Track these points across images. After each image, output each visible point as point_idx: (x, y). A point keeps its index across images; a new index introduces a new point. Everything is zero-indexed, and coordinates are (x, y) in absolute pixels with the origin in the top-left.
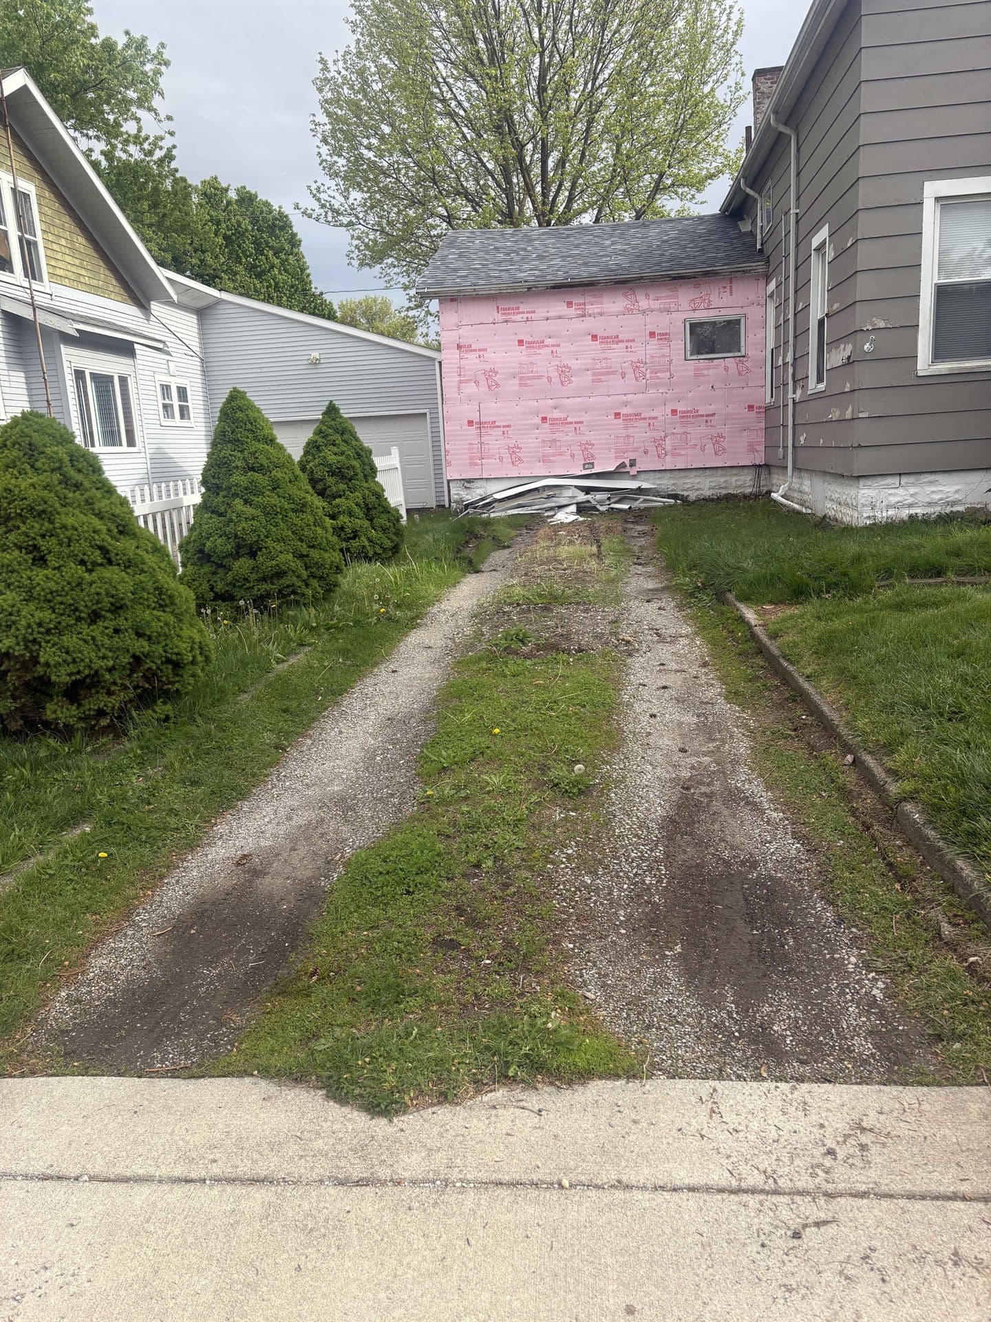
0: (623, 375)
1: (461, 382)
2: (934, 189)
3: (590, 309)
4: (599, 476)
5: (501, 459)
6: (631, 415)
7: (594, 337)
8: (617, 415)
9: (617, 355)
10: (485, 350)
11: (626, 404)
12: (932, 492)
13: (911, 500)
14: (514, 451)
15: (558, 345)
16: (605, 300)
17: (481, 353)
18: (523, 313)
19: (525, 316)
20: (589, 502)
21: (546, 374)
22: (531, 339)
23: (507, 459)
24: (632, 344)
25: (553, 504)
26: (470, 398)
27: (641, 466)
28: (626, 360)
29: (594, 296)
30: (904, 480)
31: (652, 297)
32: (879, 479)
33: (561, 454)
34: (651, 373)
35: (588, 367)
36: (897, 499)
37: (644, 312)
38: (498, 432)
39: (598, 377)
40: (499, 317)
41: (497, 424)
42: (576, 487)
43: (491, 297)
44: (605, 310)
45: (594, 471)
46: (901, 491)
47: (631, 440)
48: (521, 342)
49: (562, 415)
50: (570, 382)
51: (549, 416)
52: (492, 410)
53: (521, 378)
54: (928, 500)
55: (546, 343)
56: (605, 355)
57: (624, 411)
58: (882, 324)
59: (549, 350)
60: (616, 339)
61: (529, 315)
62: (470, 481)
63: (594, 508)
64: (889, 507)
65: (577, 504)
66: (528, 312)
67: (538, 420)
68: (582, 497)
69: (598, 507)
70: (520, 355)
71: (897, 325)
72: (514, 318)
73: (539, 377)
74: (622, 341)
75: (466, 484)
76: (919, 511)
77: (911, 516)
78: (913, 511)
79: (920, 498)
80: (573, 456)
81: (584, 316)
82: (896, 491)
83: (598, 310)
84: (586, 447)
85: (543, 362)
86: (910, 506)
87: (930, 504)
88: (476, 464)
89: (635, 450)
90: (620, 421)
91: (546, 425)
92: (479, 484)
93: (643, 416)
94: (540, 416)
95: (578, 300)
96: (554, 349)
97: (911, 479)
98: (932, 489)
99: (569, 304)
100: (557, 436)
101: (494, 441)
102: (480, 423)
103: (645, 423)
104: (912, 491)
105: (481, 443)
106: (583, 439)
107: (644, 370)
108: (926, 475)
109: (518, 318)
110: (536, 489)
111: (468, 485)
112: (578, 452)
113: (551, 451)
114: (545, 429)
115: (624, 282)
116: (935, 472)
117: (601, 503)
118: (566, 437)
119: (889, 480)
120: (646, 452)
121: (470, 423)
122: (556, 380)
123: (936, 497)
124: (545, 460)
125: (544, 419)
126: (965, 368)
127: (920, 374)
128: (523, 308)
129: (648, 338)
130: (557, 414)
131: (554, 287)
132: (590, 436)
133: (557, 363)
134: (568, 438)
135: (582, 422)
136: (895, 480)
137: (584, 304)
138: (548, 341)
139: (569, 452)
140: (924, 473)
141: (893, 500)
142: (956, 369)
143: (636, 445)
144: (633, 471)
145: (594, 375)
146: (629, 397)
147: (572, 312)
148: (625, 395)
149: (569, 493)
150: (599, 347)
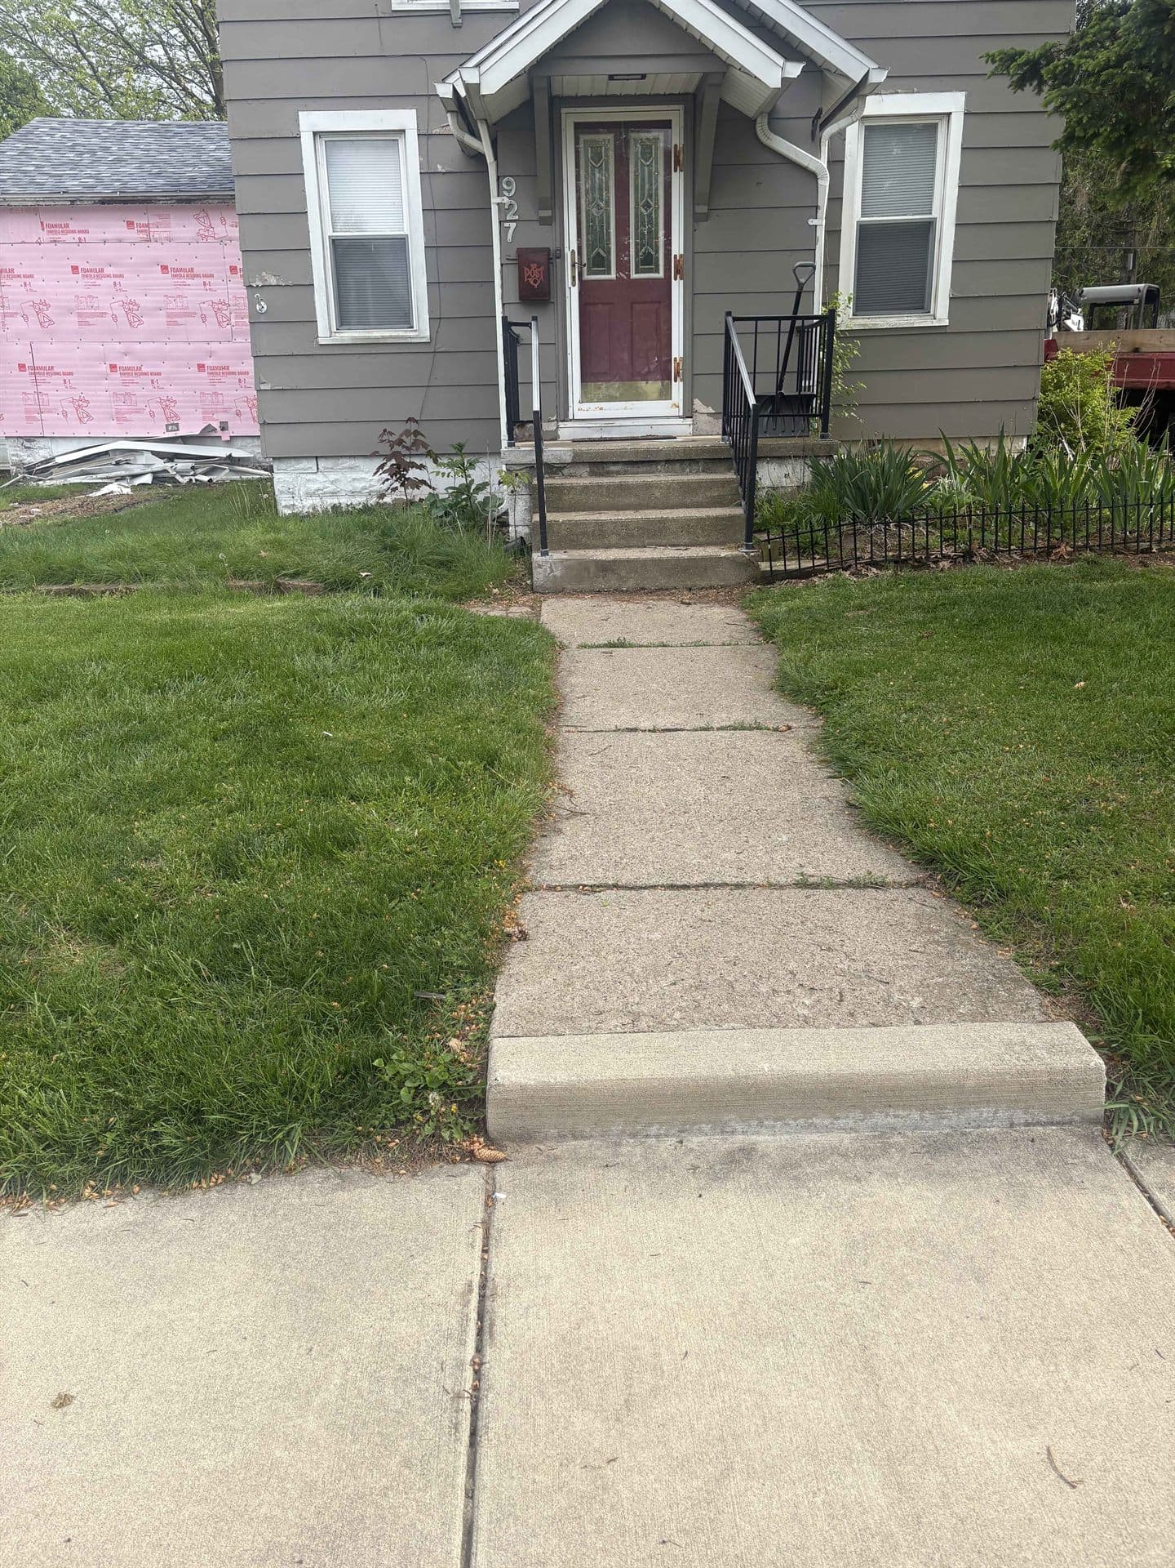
0: (204, 318)
1: (5, 315)
2: (311, 121)
3: (157, 232)
4: (185, 440)
5: (65, 414)
6: (217, 368)
7: (164, 268)
8: (201, 367)
9: (193, 293)
10: (31, 276)
11: (211, 354)
12: (354, 479)
13: (332, 488)
14: (80, 404)
15: (121, 276)
16: (173, 222)
17: (27, 280)
18: (73, 232)
19: (77, 236)
20: (165, 471)
21: (110, 312)
22: (87, 266)
23: (73, 415)
24: (212, 281)
25: (123, 473)
26: (19, 336)
27: (235, 429)
28: (204, 299)
29: (160, 216)
30: (322, 464)
31: (229, 222)
32: (293, 462)
33: (138, 411)
34: (237, 317)
35: (159, 305)
36: (316, 486)
37: (221, 240)
38: (59, 380)
39: (172, 319)
40: (45, 236)
41: (55, 370)
42: (154, 453)
43: (33, 210)
44: (172, 236)
45: (180, 433)
46: (320, 477)
47: (220, 398)
48: (75, 269)
49: (135, 364)
50: (141, 323)
51: (119, 364)
52: (48, 352)
53: (80, 315)
54: (351, 488)
55: (105, 273)
56: (179, 292)
57: (208, 362)
58: (273, 281)
59: (110, 281)
60: (191, 273)
61: (82, 236)
62: (29, 439)
63: (173, 480)
64: (310, 495)
65: (153, 473)
66: (79, 232)
67: (105, 368)
68: (159, 465)
69: (178, 477)
70: (78, 285)
71: (290, 283)
72: (63, 237)
73: (103, 315)
74: (198, 276)
75: (26, 443)
76: (344, 501)
77: (334, 507)
78: (335, 501)
79: (342, 486)
80: (152, 414)
81: (148, 241)
82: (314, 476)
83: (165, 235)
84: (167, 404)
85: (104, 295)
86: (334, 494)
87: (353, 493)
88: (35, 419)
89: (225, 411)
90: (204, 374)
91: (117, 375)
92: (42, 443)
93: (231, 369)
94: (108, 363)
95: (139, 219)
96: (117, 280)
97: (329, 463)
98: (354, 476)
99: (130, 224)
100: (131, 388)
101: (54, 392)
102: (34, 368)
103: (234, 379)
104: (332, 477)
105: (38, 393)
106: (164, 395)
107: (227, 313)
108: (345, 460)
109: (69, 237)
110: (106, 453)
111: (28, 444)
112: (158, 410)
113: (124, 407)
114: (116, 379)
115: (189, 201)
116: (354, 457)
117: (182, 474)
118: (141, 389)
119: (304, 464)
120: (238, 414)
121: (22, 367)
122: (122, 319)
123: (359, 485)
124: (119, 417)
125: (113, 367)
126: (369, 338)
127: (321, 341)
128: (73, 225)
129: (229, 273)
130: (127, 362)
131: (103, 202)
132: (171, 392)
133: (124, 299)
134: (144, 392)
135: (159, 374)
136: (312, 464)
137: (148, 225)
138: (108, 270)
139: (148, 410)
140: (341, 457)
141: (313, 487)
142: (364, 338)
143: (226, 405)
144: (226, 436)
145: (168, 316)
146: (214, 346)
147: (133, 234)
148: (208, 343)
149: (142, 459)
150: (171, 281)
